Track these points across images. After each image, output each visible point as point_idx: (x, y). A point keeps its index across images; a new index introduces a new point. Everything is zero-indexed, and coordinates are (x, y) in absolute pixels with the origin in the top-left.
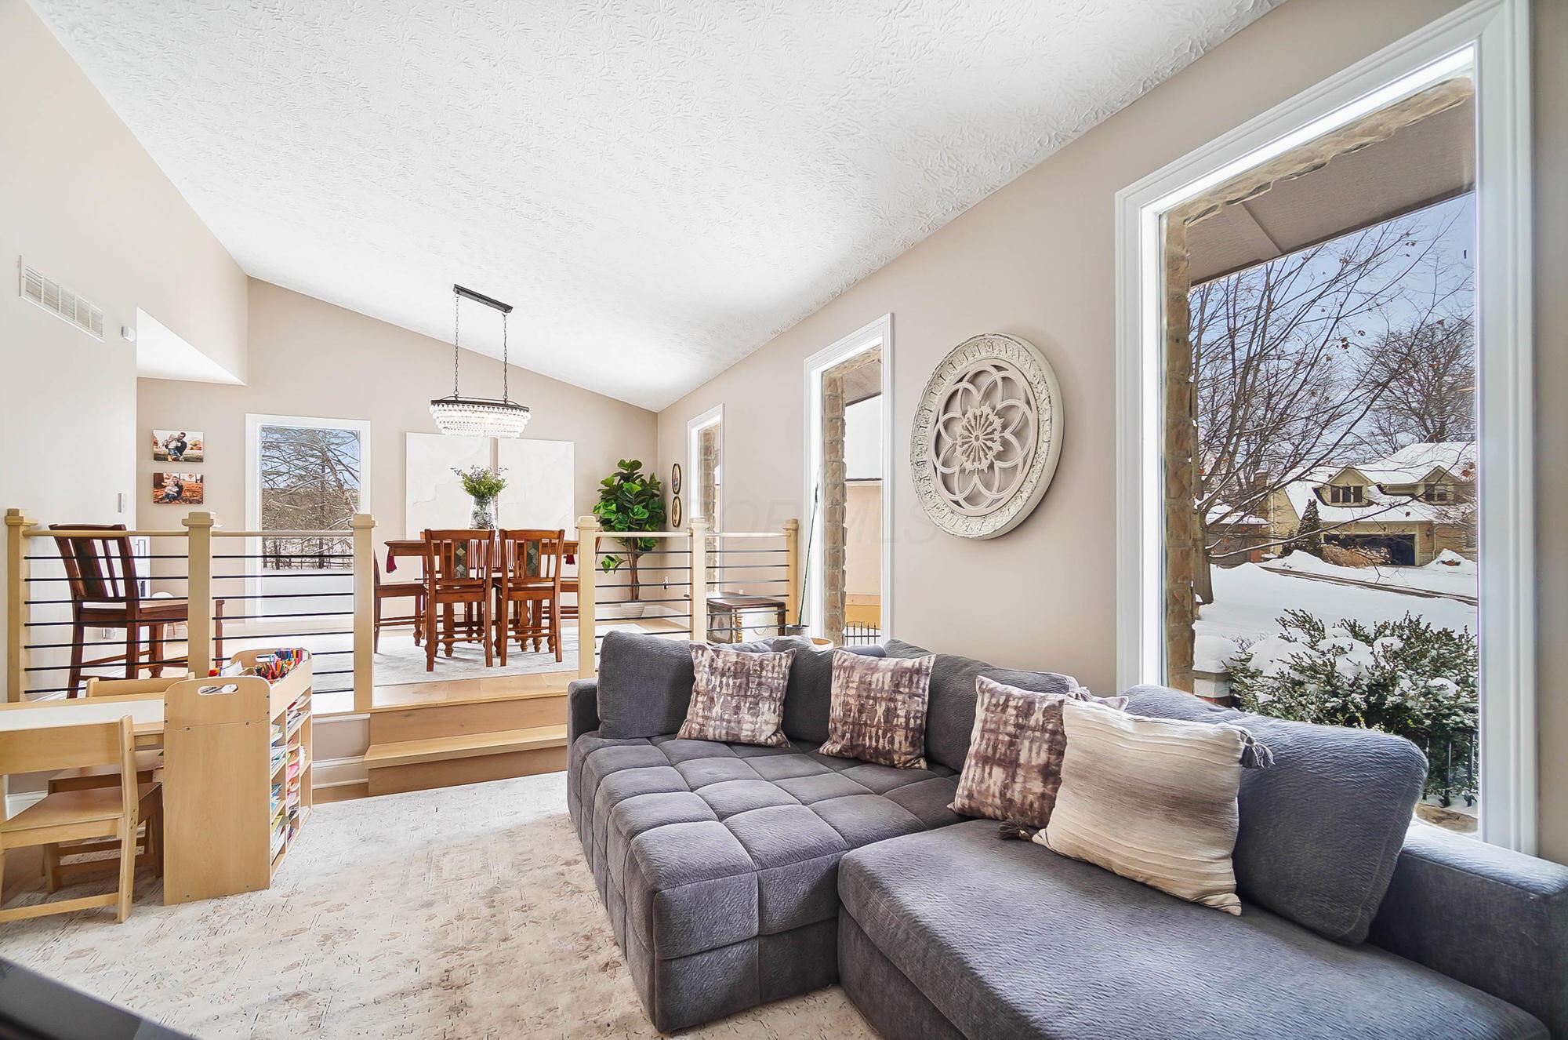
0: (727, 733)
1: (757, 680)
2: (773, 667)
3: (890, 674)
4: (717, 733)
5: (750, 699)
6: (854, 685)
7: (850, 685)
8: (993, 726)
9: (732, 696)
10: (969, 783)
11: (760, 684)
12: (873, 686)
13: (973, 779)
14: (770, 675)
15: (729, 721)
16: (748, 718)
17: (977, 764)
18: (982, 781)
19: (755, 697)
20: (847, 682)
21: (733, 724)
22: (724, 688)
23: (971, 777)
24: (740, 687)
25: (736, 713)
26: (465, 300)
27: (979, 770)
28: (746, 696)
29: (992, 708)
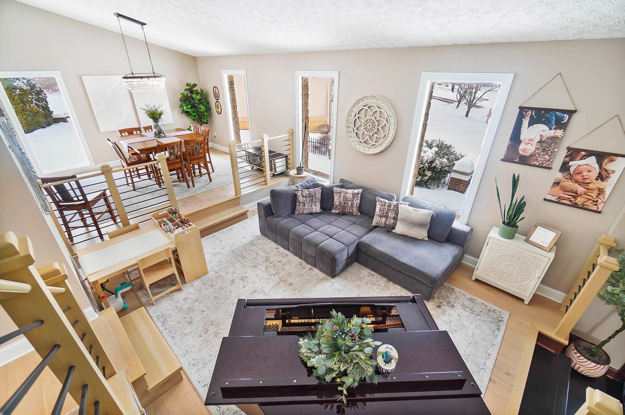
0: (309, 212)
1: (315, 197)
2: (318, 194)
3: (351, 194)
4: (307, 212)
5: (314, 203)
6: (342, 197)
7: (341, 197)
8: (382, 209)
9: (310, 203)
10: (377, 221)
11: (316, 198)
12: (347, 198)
13: (378, 220)
14: (318, 196)
15: (310, 209)
16: (314, 207)
17: (379, 217)
18: (380, 220)
19: (315, 202)
20: (340, 196)
21: (311, 210)
22: (307, 201)
23: (377, 220)
24: (311, 200)
25: (311, 207)
26: (121, 19)
27: (379, 218)
28: (313, 202)
29: (382, 205)
